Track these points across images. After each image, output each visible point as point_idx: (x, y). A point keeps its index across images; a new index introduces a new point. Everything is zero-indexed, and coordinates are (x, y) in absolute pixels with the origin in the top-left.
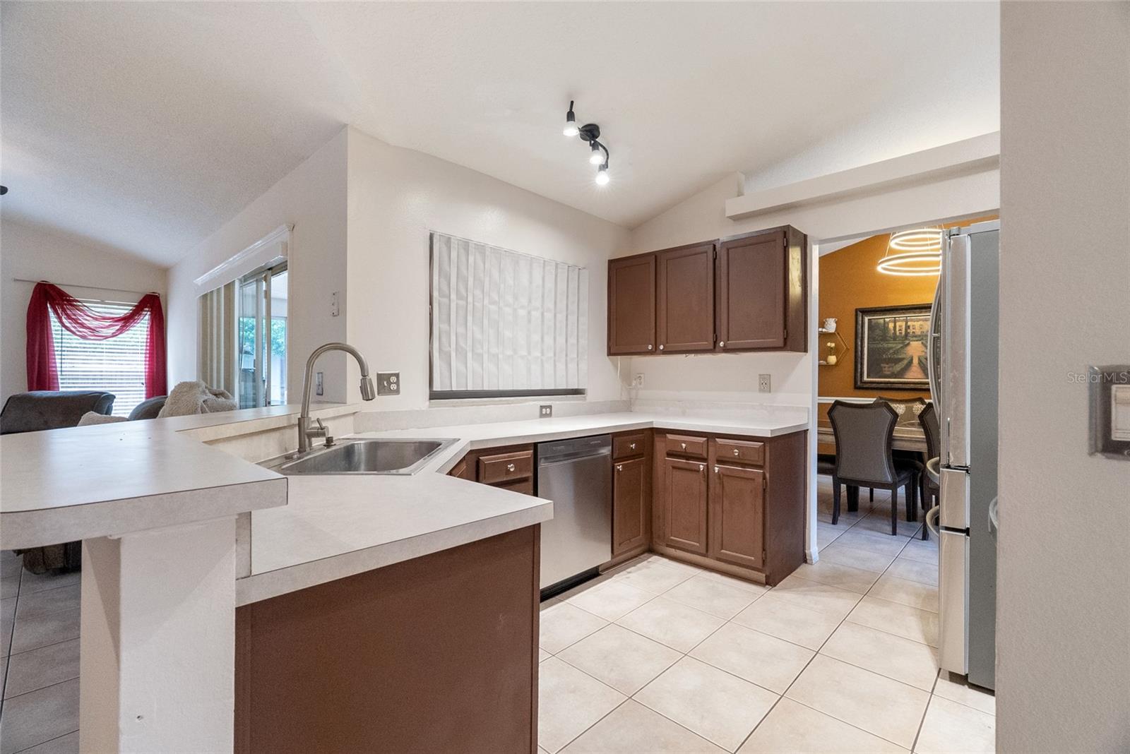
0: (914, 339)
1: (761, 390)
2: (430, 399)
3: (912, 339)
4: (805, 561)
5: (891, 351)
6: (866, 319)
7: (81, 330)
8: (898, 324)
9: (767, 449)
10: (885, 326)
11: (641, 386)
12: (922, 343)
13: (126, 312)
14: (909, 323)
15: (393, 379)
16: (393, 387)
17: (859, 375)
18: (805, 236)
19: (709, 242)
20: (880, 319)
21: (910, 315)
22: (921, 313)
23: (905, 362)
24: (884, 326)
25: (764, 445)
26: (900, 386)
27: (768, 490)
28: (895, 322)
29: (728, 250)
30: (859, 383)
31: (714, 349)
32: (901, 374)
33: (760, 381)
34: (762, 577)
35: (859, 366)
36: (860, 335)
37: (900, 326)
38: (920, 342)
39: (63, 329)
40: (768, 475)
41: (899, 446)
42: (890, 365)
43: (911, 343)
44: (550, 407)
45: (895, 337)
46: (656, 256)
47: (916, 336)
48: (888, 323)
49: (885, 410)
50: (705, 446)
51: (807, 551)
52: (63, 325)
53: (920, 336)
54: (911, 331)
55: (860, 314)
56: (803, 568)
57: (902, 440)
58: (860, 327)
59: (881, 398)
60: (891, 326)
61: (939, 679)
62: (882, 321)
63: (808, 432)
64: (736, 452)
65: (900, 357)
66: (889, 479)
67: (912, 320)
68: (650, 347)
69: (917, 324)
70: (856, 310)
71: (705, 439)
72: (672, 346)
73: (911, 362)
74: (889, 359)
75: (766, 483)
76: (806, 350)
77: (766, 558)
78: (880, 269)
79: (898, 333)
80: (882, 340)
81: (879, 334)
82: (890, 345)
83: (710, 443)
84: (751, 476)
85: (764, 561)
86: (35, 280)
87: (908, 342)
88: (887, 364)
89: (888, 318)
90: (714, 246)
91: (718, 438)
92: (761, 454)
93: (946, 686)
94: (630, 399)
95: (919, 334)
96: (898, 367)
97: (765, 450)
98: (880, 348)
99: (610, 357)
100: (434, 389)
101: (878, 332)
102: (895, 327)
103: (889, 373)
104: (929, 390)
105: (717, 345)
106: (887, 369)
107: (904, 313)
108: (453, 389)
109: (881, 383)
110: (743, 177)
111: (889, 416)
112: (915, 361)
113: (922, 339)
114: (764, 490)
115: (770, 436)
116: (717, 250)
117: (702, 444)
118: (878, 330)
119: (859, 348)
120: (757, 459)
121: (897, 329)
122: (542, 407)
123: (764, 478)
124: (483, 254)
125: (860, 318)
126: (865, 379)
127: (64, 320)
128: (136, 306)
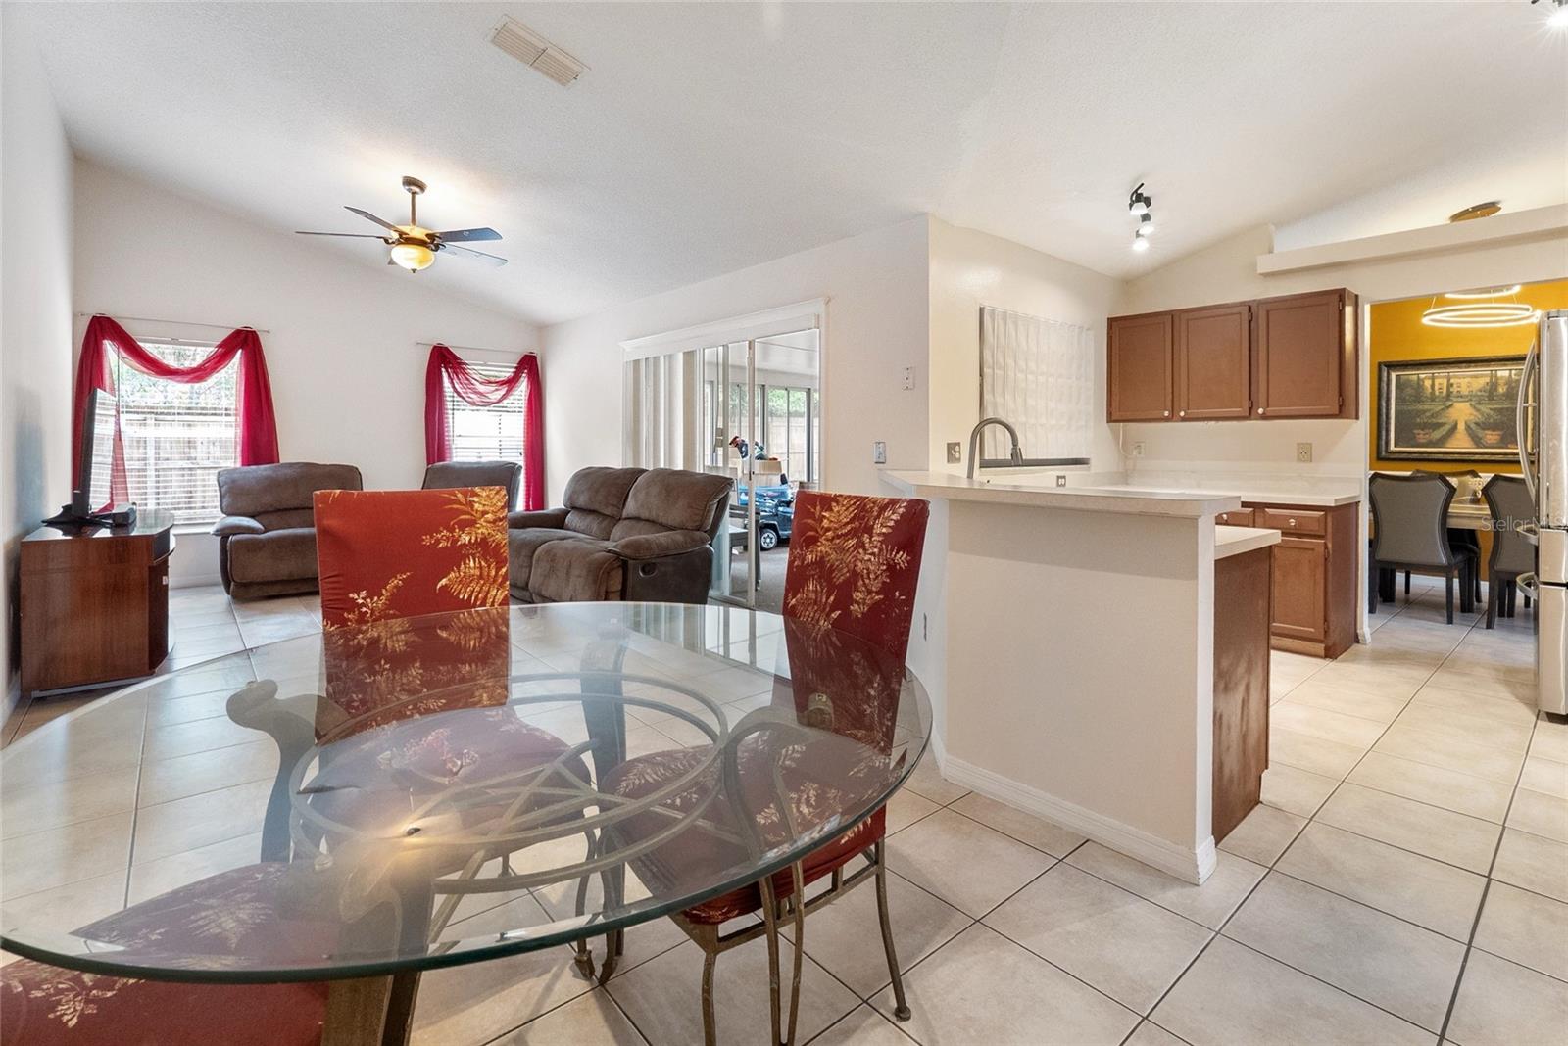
0: (1460, 399)
1: (1299, 460)
2: (981, 467)
3: (1455, 399)
4: (1358, 642)
5: (1428, 414)
6: (1393, 375)
7: (472, 395)
8: (1437, 382)
9: (1329, 519)
10: (1420, 383)
11: (1142, 456)
12: (1471, 405)
13: (508, 375)
14: (1452, 381)
15: (957, 448)
16: (957, 455)
17: (1383, 442)
18: (1357, 296)
19: (1244, 302)
20: (1412, 375)
21: (1453, 371)
22: (1469, 367)
23: (1447, 427)
24: (1418, 383)
25: (1326, 515)
26: (1440, 457)
27: (1331, 559)
28: (1433, 379)
29: (1268, 312)
30: (1383, 454)
31: (1250, 415)
32: (1441, 442)
33: (1298, 449)
34: (1320, 648)
35: (1384, 433)
36: (1384, 395)
37: (1440, 384)
38: (1467, 404)
39: (455, 394)
40: (1330, 545)
41: (1453, 523)
42: (1427, 431)
43: (1455, 404)
44: (1064, 477)
45: (1433, 398)
46: (1173, 316)
47: (1461, 397)
48: (1423, 380)
49: (1439, 483)
50: (1251, 517)
51: (1359, 631)
52: (454, 387)
53: (1467, 396)
54: (1454, 389)
55: (1384, 369)
56: (1355, 647)
57: (1459, 516)
58: (1384, 385)
59: (1418, 471)
60: (1428, 383)
61: (1539, 722)
62: (1415, 377)
63: (1361, 504)
64: (1292, 522)
65: (1440, 421)
66: (1444, 561)
67: (1456, 377)
68: (1166, 414)
69: (1464, 382)
70: (1380, 364)
71: (1251, 510)
72: (1193, 412)
73: (1455, 427)
74: (1425, 423)
75: (1328, 553)
76: (1357, 418)
77: (1328, 627)
78: (1426, 321)
79: (1437, 393)
80: (1415, 401)
81: (1412, 394)
82: (1426, 407)
83: (1257, 514)
84: (1312, 547)
85: (1326, 632)
86: (430, 342)
87: (1450, 403)
88: (1423, 430)
89: (1424, 374)
90: (1250, 307)
91: (1268, 508)
92: (1322, 525)
93: (1546, 725)
94: (1126, 471)
95: (1467, 393)
96: (1436, 435)
97: (1326, 522)
98: (1413, 411)
99: (1111, 424)
100: (986, 458)
101: (1409, 391)
102: (1433, 386)
103: (1424, 441)
104: (1519, 462)
105: (1253, 412)
106: (1422, 437)
107: (1445, 368)
108: (999, 458)
109: (1415, 453)
110: (1273, 228)
111: (1445, 490)
112: (1461, 427)
113: (1471, 400)
114: (1326, 559)
115: (1333, 505)
116: (1253, 311)
117: (1249, 515)
118: (1409, 389)
119: (1384, 411)
120: (1317, 528)
121: (1436, 387)
122: (1059, 477)
123: (1326, 548)
124: (1016, 324)
125: (1385, 374)
126: (1392, 447)
127: (456, 386)
128: (516, 368)
